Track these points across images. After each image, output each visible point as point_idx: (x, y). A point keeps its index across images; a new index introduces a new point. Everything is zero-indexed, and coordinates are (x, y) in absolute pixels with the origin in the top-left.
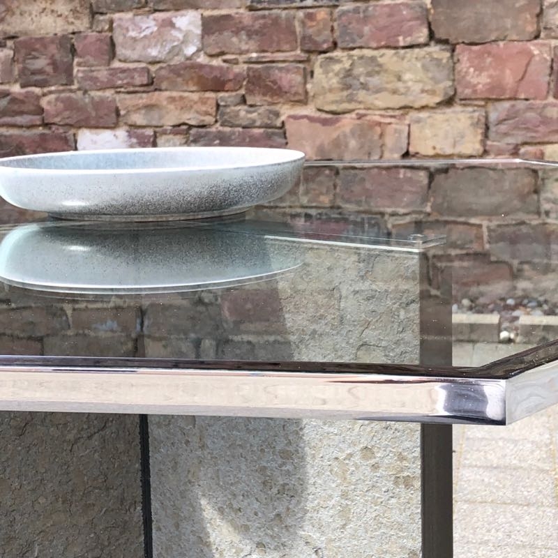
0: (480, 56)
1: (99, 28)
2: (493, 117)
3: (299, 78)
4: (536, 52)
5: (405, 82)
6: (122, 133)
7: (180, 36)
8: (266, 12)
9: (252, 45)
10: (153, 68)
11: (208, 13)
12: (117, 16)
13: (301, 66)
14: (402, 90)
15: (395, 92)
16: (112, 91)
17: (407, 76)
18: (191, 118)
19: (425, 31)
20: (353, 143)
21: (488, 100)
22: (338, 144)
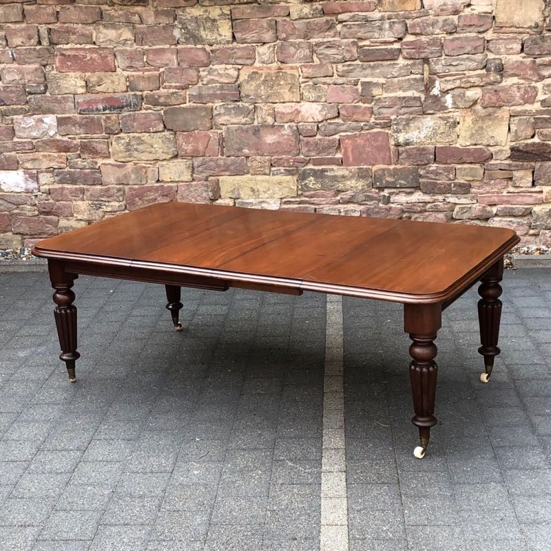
0: (188, 137)
1: (7, 123)
2: (196, 164)
3: (105, 146)
4: (212, 136)
5: (155, 148)
6: (21, 172)
7: (47, 127)
8: (88, 116)
9: (82, 131)
10: (34, 141)
11: (59, 116)
12: (15, 117)
13: (106, 140)
14: (154, 152)
15: (150, 153)
16: (15, 152)
17: (155, 146)
18: (54, 164)
19: (162, 125)
20: (133, 176)
21: (193, 156)
22: (125, 176)
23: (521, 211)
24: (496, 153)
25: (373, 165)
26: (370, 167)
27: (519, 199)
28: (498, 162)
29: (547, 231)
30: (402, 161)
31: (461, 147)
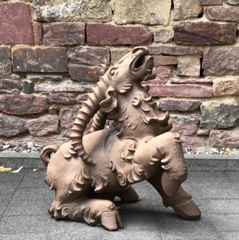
23: (187, 105)
24: (158, 33)
25: (13, 45)
26: (9, 47)
27: (186, 91)
28: (160, 45)
29: (218, 131)
30: (47, 40)
31: (116, 25)
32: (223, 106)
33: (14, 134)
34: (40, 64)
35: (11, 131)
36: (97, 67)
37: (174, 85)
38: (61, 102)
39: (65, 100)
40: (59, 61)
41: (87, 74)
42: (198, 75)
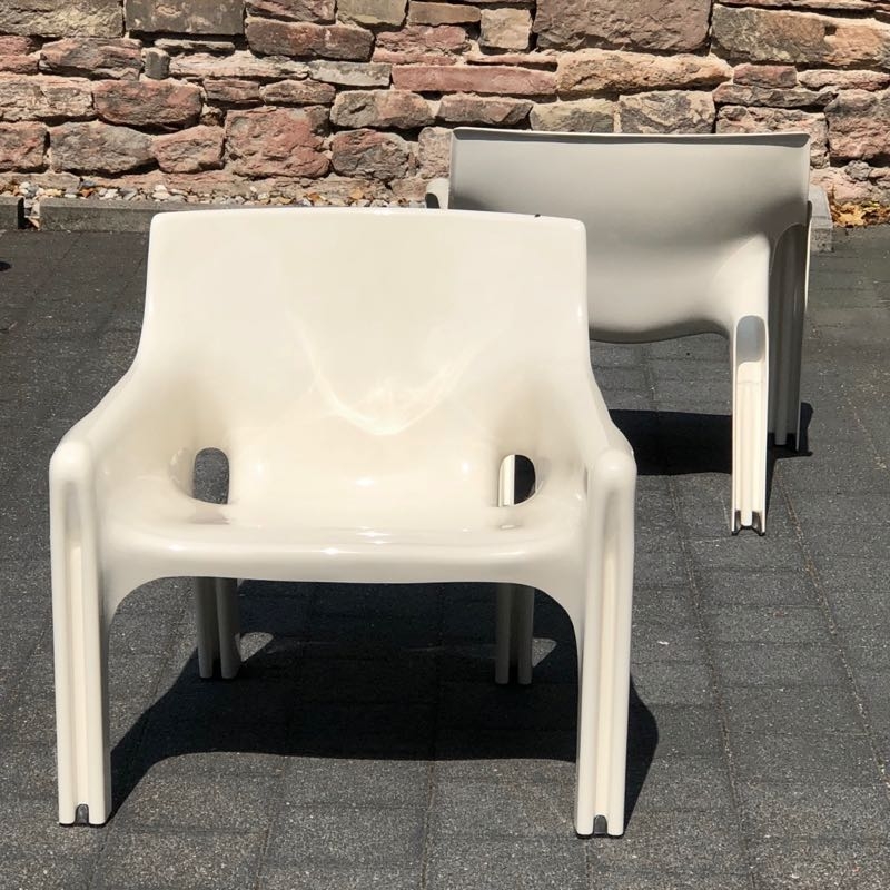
32: (577, 115)
33: (127, 167)
34: (185, 15)
35: (120, 160)
36: (306, 24)
37: (473, 66)
38: (228, 98)
39: (237, 94)
40: (225, 10)
41: (286, 39)
42: (524, 47)
